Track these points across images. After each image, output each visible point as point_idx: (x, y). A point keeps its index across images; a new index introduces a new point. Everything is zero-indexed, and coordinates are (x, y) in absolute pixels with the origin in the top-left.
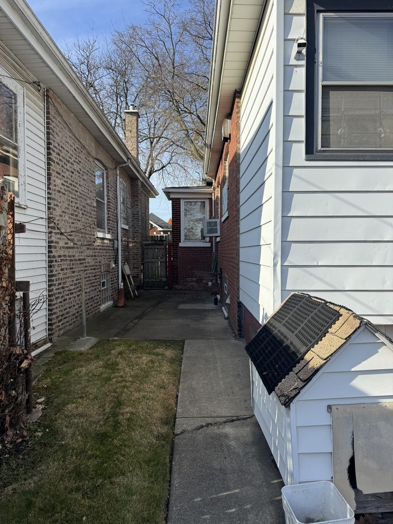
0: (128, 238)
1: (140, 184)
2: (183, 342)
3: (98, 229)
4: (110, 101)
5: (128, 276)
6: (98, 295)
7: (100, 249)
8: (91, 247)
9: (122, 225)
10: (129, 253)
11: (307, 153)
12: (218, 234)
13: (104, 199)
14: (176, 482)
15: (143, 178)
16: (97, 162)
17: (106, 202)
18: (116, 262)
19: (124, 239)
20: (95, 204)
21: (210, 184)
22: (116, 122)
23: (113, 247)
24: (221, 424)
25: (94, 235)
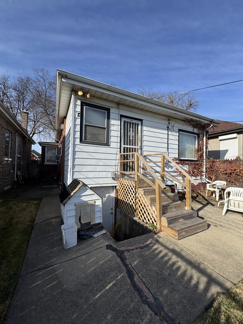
0: (20, 160)
1: (27, 139)
2: (42, 198)
3: (5, 157)
4: (15, 102)
5: (20, 176)
6: (3, 184)
7: (6, 165)
8: (1, 164)
9: (17, 155)
10: (20, 166)
11: (80, 141)
12: (60, 160)
13: (9, 145)
14: (32, 235)
15: (29, 137)
16: (6, 130)
17: (10, 146)
18: (14, 170)
19: (18, 161)
20: (4, 147)
21: (58, 142)
22: (17, 111)
23: (13, 164)
24: (51, 219)
25: (3, 159)
